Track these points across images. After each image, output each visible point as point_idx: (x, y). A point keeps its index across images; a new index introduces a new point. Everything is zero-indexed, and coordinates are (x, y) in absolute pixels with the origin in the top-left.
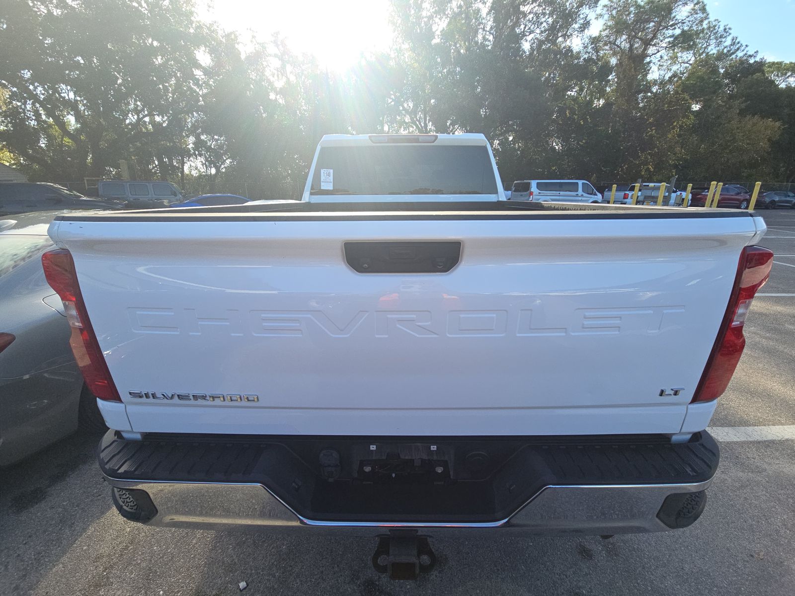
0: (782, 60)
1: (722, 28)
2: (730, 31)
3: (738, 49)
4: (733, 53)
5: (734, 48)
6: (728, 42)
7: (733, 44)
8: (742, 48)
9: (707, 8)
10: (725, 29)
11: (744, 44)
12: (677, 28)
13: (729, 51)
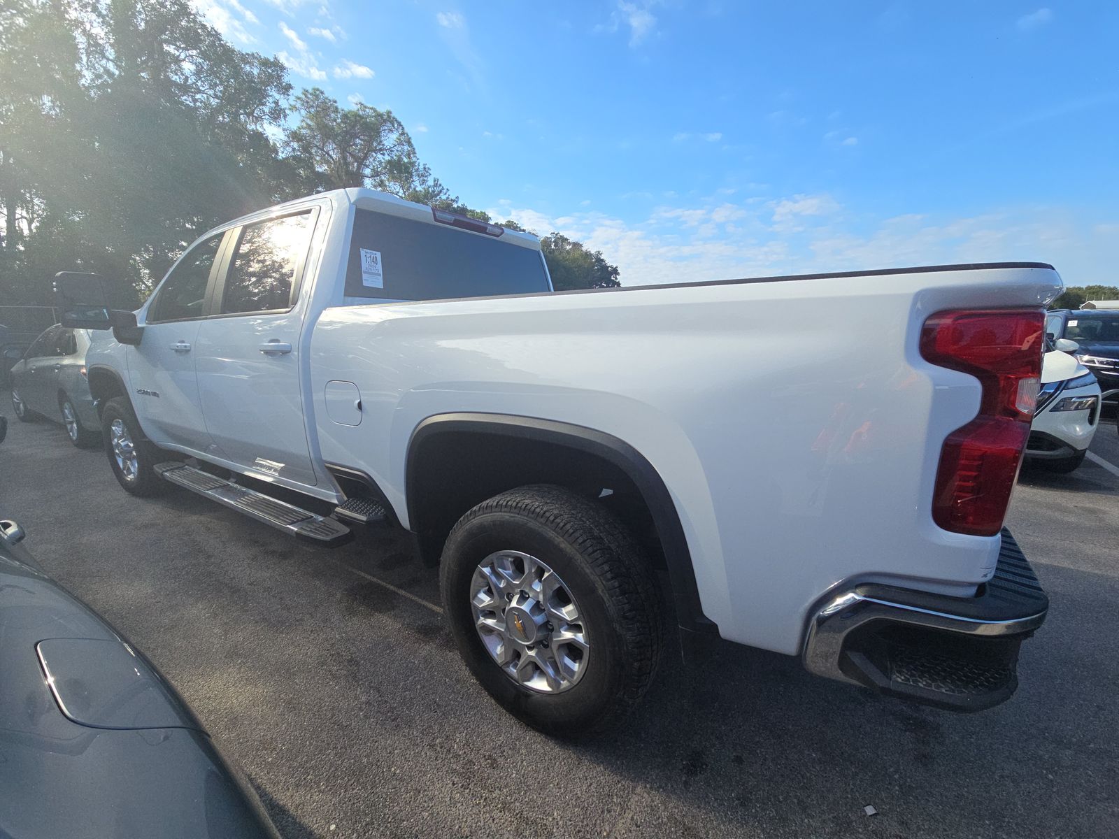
0: (474, 209)
1: (421, 167)
2: (430, 172)
3: (441, 191)
4: (438, 194)
5: (437, 190)
6: (430, 182)
7: (436, 185)
8: (445, 191)
9: (413, 141)
10: (425, 168)
11: (445, 188)
12: (386, 154)
13: (433, 192)
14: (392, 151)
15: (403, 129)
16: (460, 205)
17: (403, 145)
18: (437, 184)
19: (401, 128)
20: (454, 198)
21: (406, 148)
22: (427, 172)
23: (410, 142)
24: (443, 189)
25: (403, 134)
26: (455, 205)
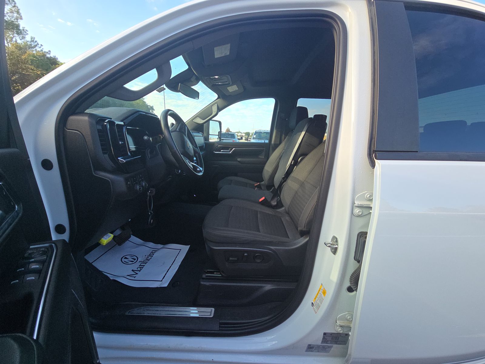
15: (15, 3)
16: (52, 56)
17: (13, 13)
18: (33, 41)
19: (14, 3)
20: (47, 51)
21: (15, 15)
22: (25, 32)
23: (19, 12)
24: (38, 44)
25: (14, 6)
26: (48, 56)
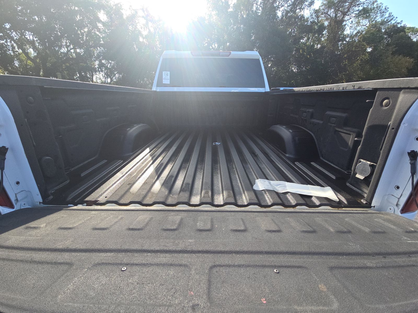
1: (384, 8)
2: (388, 9)
3: (392, 19)
4: (389, 21)
5: (390, 19)
6: (387, 15)
7: (390, 16)
8: (394, 19)
10: (385, 8)
11: (395, 17)
12: (361, 6)
13: (387, 20)
14: (364, 4)
